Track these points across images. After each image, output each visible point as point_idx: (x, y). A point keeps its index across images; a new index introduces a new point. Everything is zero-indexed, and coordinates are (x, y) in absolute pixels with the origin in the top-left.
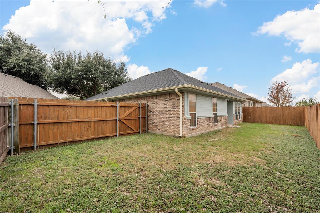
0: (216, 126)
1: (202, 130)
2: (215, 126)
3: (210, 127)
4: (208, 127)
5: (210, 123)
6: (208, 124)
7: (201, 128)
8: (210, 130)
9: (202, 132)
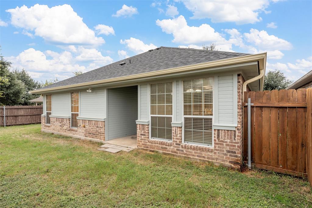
0: (74, 132)
1: (54, 129)
2: (72, 132)
3: (63, 129)
4: (61, 129)
5: (64, 125)
6: (61, 126)
7: (53, 127)
8: (64, 134)
9: (53, 132)
